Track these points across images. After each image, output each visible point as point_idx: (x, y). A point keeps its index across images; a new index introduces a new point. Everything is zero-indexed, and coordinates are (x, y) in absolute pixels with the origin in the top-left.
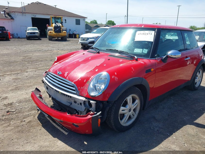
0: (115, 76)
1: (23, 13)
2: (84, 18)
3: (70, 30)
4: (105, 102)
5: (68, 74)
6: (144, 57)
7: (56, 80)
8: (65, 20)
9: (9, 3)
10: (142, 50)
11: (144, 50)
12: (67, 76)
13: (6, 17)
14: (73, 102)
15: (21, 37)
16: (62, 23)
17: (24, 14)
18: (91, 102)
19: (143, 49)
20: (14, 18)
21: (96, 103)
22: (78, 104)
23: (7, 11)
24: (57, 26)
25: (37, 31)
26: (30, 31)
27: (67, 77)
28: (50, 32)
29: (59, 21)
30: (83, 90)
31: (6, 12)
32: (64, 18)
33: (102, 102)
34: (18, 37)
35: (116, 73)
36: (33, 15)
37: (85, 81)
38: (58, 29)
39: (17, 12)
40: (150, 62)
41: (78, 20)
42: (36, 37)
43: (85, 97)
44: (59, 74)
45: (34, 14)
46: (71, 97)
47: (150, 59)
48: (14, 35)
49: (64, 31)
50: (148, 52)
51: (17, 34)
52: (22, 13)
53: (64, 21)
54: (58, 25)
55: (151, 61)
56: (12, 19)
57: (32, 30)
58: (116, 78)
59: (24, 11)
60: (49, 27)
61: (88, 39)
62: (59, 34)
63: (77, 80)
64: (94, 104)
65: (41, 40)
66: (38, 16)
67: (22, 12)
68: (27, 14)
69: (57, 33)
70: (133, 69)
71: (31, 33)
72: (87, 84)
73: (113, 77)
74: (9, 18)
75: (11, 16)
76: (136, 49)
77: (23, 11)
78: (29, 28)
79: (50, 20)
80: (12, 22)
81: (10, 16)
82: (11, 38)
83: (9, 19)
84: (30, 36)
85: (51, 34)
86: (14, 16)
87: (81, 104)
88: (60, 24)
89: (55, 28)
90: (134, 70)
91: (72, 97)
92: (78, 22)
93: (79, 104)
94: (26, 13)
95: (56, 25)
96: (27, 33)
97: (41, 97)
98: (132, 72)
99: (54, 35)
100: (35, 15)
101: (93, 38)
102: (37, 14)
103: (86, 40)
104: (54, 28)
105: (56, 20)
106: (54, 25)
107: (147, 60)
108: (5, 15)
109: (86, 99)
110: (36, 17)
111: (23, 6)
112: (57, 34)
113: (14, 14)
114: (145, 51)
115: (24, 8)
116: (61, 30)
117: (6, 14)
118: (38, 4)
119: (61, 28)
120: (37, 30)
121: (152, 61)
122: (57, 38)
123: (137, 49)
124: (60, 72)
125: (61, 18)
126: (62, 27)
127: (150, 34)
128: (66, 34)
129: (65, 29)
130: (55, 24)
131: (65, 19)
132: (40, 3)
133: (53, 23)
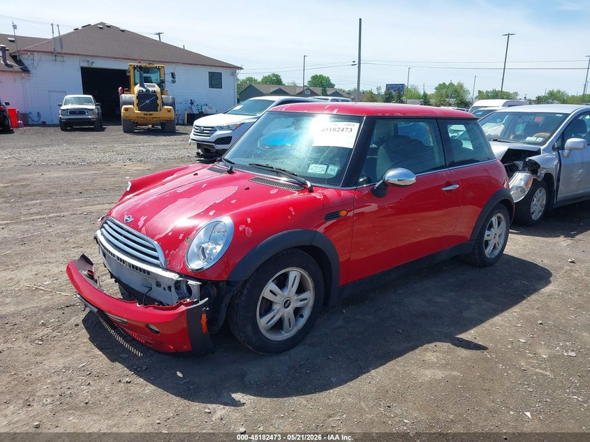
0: (247, 225)
1: (56, 56)
2: (234, 69)
3: (192, 103)
4: (221, 284)
5: (146, 221)
6: (328, 183)
7: (121, 234)
8: (173, 75)
9: (15, 27)
10: (325, 167)
11: (331, 167)
12: (144, 225)
13: (7, 65)
14: (154, 286)
15: (51, 123)
16: (161, 84)
17: (59, 58)
18: (191, 282)
19: (328, 166)
20: (30, 68)
21: (200, 285)
22: (164, 289)
23: (12, 49)
24: (148, 91)
25: (93, 107)
26: (70, 106)
27: (144, 228)
28: (126, 110)
29: (154, 76)
30: (174, 257)
31: (7, 52)
32: (168, 69)
33: (216, 283)
34: (40, 122)
35: (249, 220)
36: (84, 61)
37: (181, 237)
38: (148, 101)
39: (39, 52)
40: (339, 195)
41: (217, 74)
42: (88, 122)
43: (178, 274)
44: (127, 220)
45: (87, 59)
46: (149, 273)
47: (343, 188)
48: (31, 116)
49: (166, 107)
50: (340, 173)
51: (38, 113)
52: (55, 54)
53: (168, 78)
54: (151, 89)
55: (343, 193)
56: (25, 70)
57: (76, 104)
58: (249, 231)
59: (59, 50)
60: (123, 95)
61: (213, 129)
62: (152, 115)
63: (164, 234)
64: (195, 287)
65: (103, 130)
66: (100, 64)
67: (52, 53)
68: (66, 58)
69: (145, 112)
70: (292, 210)
71: (73, 112)
72: (186, 243)
73: (241, 229)
74: (17, 67)
75: (23, 64)
76: (312, 166)
77: (57, 49)
78: (68, 97)
79: (128, 74)
80: (24, 81)
81: (19, 62)
82: (18, 126)
83: (16, 72)
84: (70, 119)
85: (128, 114)
86: (30, 62)
87: (170, 288)
88: (156, 86)
89: (141, 96)
90: (294, 213)
91: (152, 273)
92: (215, 81)
93: (167, 289)
94: (64, 54)
95: (144, 90)
96: (63, 110)
97: (91, 276)
98: (289, 217)
99: (138, 117)
100: (91, 60)
101: (228, 127)
102: (97, 56)
103: (209, 135)
104: (138, 98)
105: (145, 75)
106: (137, 88)
107: (334, 191)
108: (5, 60)
109: (181, 277)
110: (95, 66)
111: (56, 35)
112: (145, 115)
113: (32, 56)
114: (333, 170)
115: (60, 40)
116: (159, 102)
117: (8, 57)
118: (104, 28)
119: (157, 98)
120: (91, 102)
121: (345, 193)
122: (150, 126)
123: (314, 165)
124: (129, 217)
125: (159, 69)
126: (162, 94)
127: (349, 130)
128: (172, 115)
129: (170, 101)
130: (142, 85)
131: (172, 73)
132: (109, 27)
133: (136, 84)
